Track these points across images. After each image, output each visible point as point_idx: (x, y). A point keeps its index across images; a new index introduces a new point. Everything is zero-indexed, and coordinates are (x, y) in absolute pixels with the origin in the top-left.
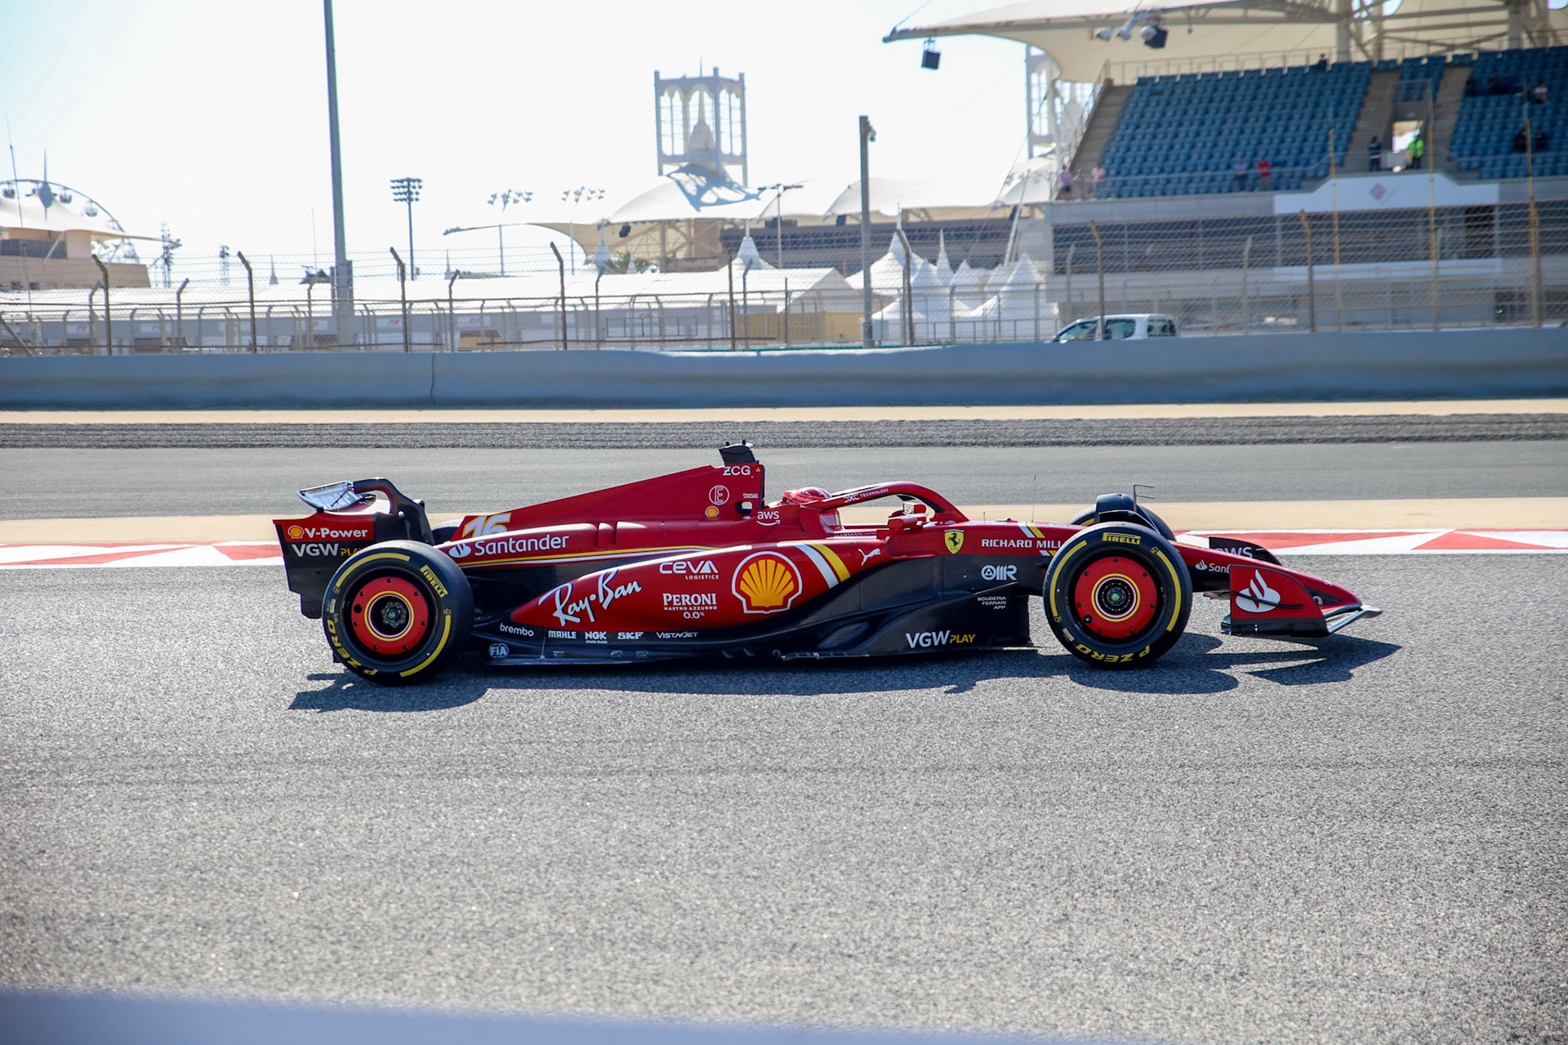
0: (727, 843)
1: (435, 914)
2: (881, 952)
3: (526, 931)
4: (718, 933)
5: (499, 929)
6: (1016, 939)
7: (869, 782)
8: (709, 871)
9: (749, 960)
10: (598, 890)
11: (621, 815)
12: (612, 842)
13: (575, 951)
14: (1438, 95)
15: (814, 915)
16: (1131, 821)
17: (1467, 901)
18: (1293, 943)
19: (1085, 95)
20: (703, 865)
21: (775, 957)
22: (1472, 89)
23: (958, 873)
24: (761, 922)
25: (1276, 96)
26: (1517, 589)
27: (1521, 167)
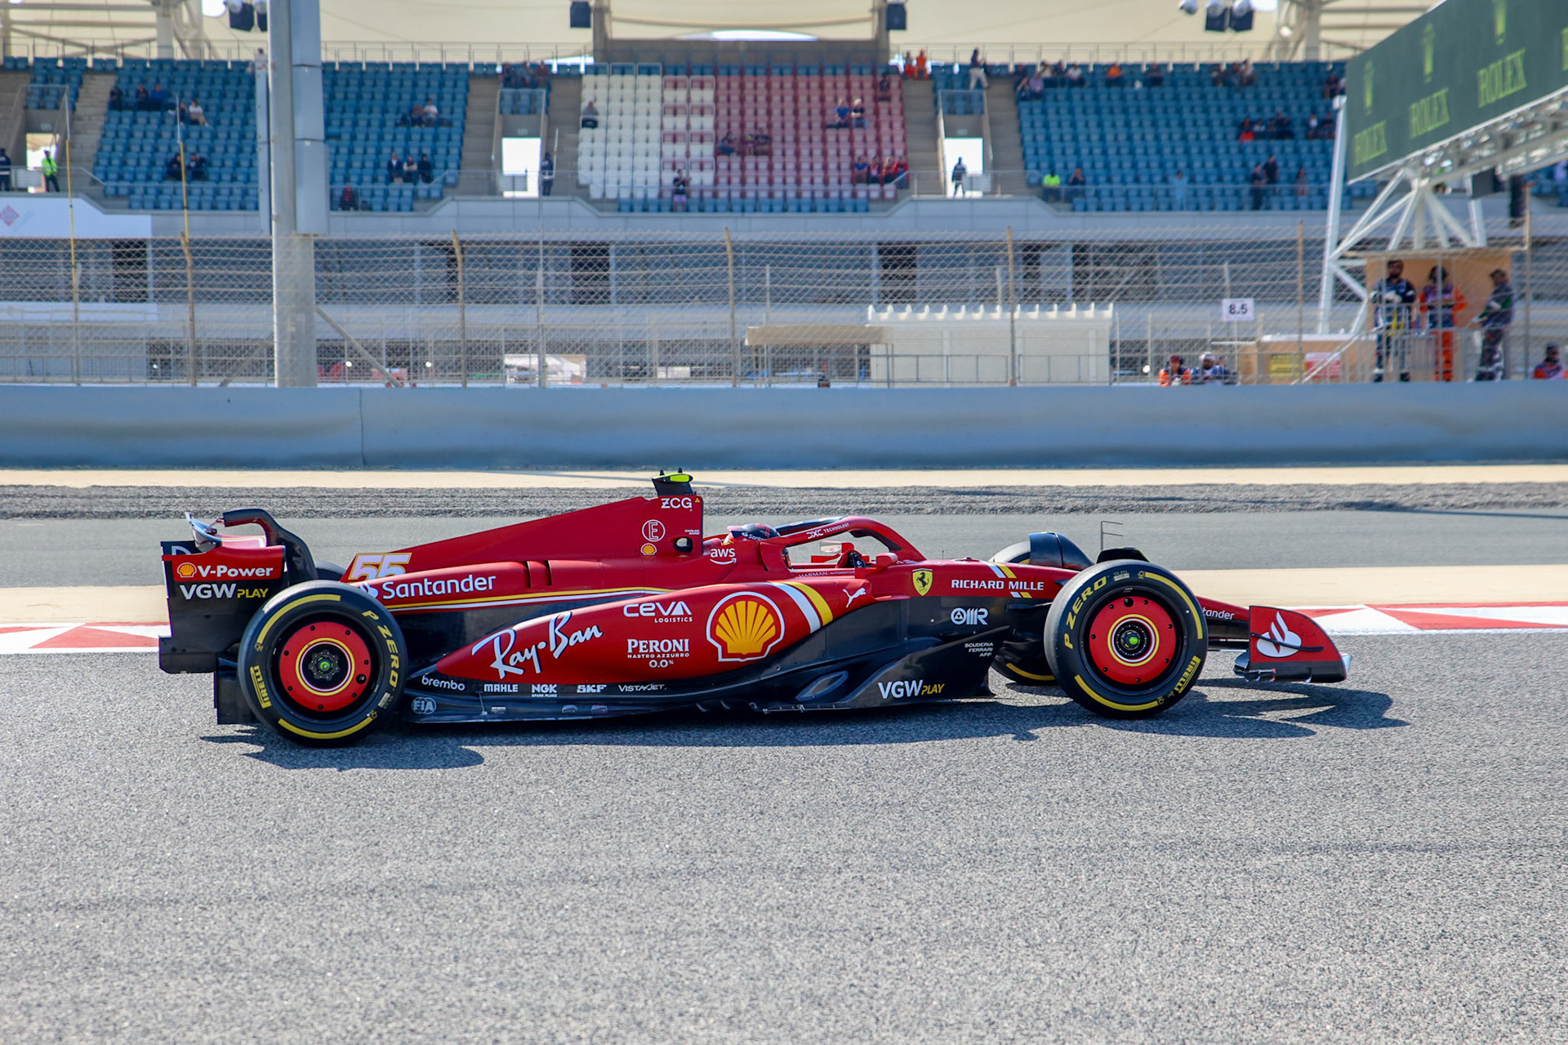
14: (78, 104)
22: (117, 102)
26: (150, 694)
27: (176, 197)
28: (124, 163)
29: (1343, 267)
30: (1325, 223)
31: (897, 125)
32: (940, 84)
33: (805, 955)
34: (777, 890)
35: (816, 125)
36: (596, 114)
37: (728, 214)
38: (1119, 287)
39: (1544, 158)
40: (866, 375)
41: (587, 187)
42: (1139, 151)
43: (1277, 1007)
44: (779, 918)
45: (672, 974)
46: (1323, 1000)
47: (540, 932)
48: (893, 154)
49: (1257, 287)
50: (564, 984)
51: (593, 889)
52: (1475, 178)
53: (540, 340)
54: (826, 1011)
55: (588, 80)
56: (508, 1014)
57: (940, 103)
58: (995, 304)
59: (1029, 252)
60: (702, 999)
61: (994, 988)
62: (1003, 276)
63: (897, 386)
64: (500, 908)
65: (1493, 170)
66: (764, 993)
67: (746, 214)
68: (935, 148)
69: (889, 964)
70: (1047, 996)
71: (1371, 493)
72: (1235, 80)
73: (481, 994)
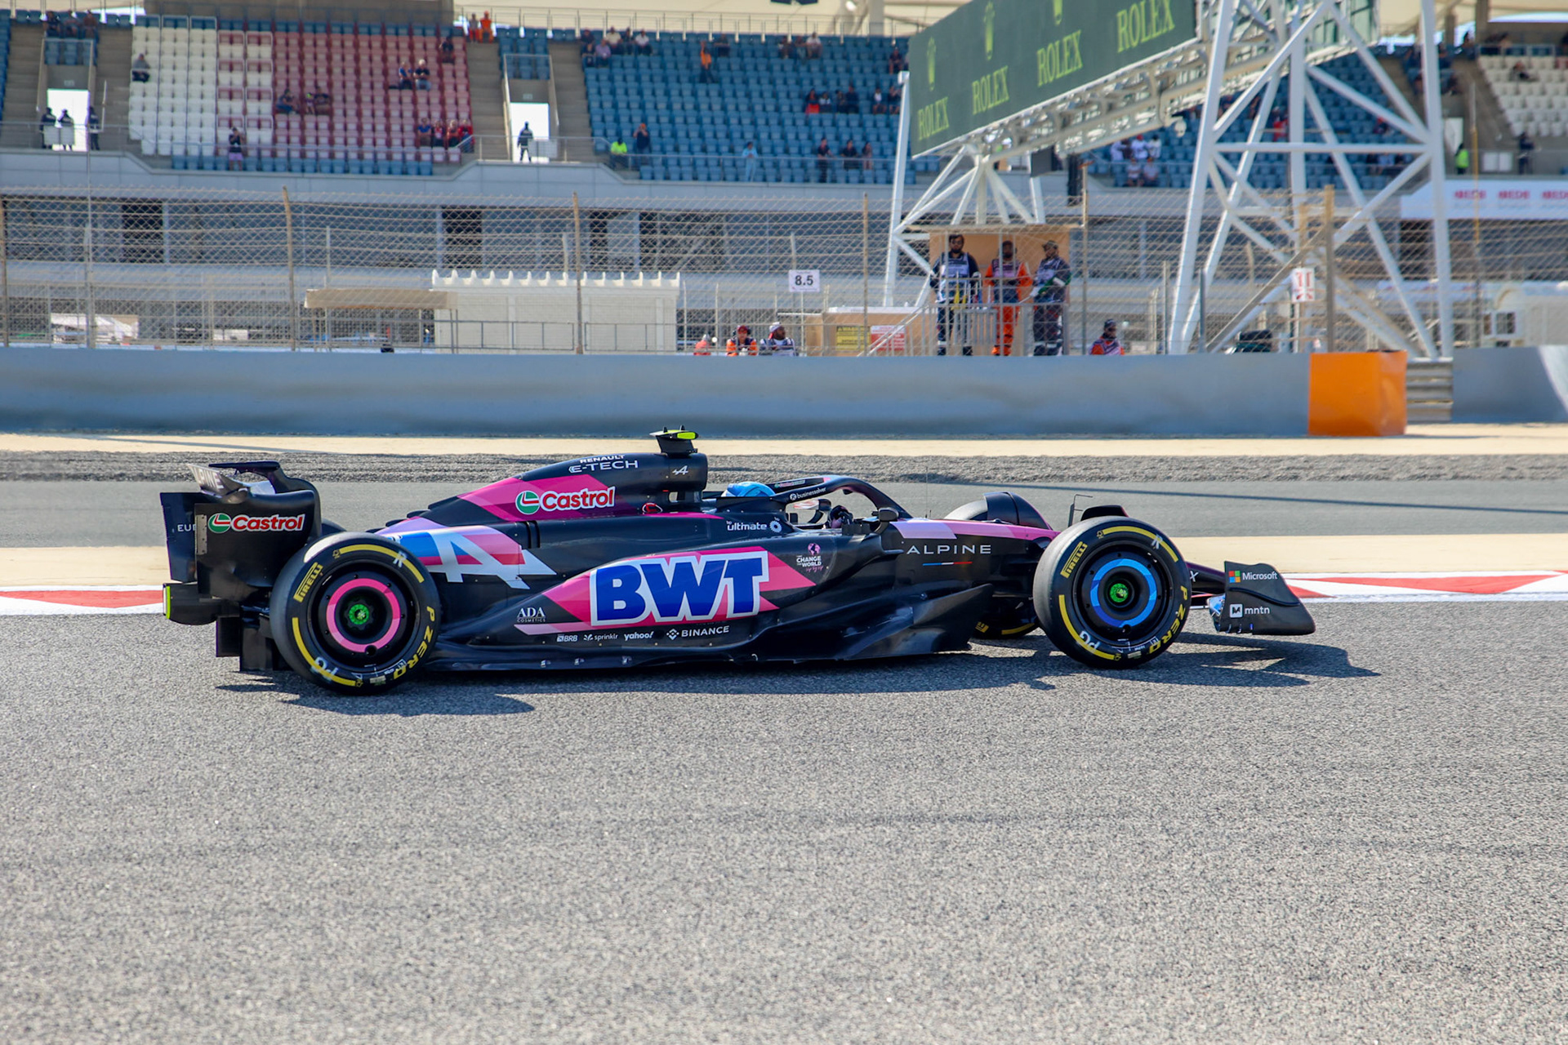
29: (906, 241)
30: (890, 196)
31: (462, 88)
32: (506, 47)
33: (359, 933)
34: (331, 867)
35: (379, 86)
36: (147, 67)
37: (287, 174)
38: (687, 255)
39: (1099, 138)
40: (430, 340)
41: (138, 142)
42: (706, 120)
43: (839, 980)
44: (332, 896)
45: (219, 955)
46: (884, 973)
47: (79, 913)
48: (457, 117)
49: (823, 259)
50: (103, 968)
51: (137, 868)
52: (1033, 156)
53: (88, 298)
54: (380, 991)
55: (139, 32)
56: (41, 1000)
57: (505, 67)
58: (561, 271)
59: (596, 219)
60: (250, 981)
61: (554, 965)
62: (569, 242)
63: (461, 352)
64: (35, 888)
65: (1053, 148)
66: (315, 974)
67: (306, 175)
68: (501, 113)
69: (446, 941)
70: (610, 972)
71: (935, 465)
72: (801, 53)
73: (13, 979)
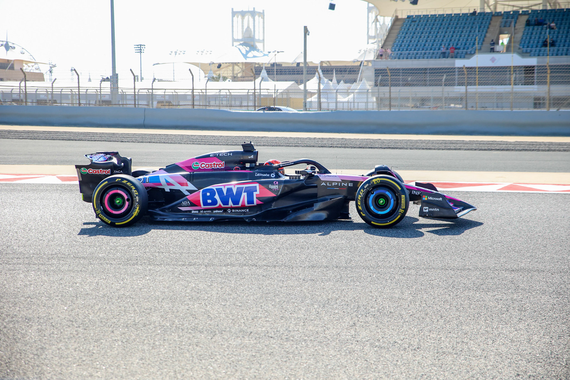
0: (230, 292)
1: (117, 317)
2: (284, 336)
3: (150, 325)
4: (223, 327)
5: (141, 323)
6: (335, 332)
7: (287, 271)
8: (223, 303)
9: (233, 338)
10: (180, 309)
11: (193, 281)
12: (188, 291)
13: (168, 333)
14: (516, 25)
15: (260, 321)
16: (383, 288)
17: (505, 322)
18: (439, 337)
19: (388, 21)
20: (221, 301)
21: (243, 337)
22: (528, 23)
23: (316, 306)
24: (239, 323)
25: (457, 24)
26: (534, 206)
27: (545, 52)
28: (529, 42)
